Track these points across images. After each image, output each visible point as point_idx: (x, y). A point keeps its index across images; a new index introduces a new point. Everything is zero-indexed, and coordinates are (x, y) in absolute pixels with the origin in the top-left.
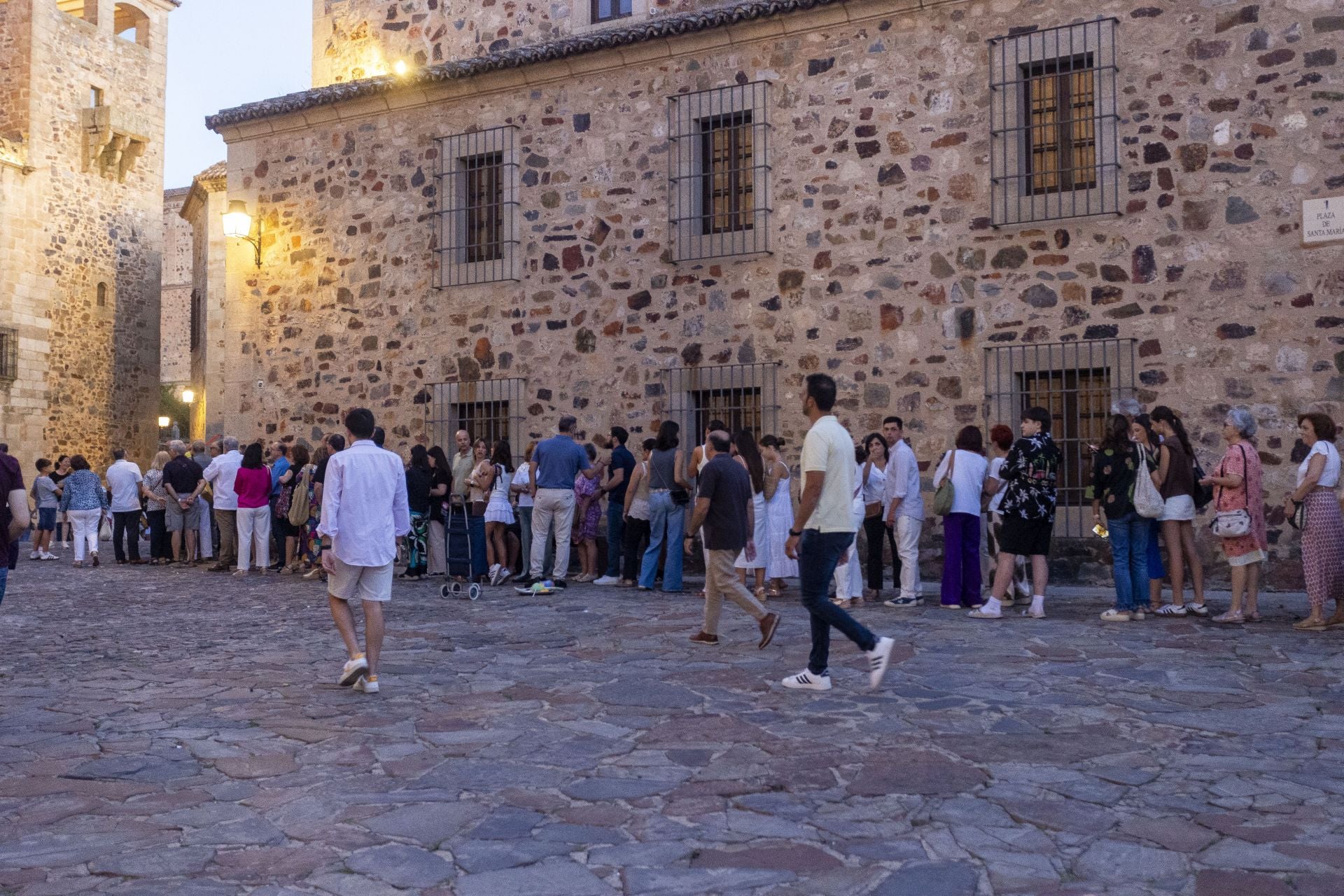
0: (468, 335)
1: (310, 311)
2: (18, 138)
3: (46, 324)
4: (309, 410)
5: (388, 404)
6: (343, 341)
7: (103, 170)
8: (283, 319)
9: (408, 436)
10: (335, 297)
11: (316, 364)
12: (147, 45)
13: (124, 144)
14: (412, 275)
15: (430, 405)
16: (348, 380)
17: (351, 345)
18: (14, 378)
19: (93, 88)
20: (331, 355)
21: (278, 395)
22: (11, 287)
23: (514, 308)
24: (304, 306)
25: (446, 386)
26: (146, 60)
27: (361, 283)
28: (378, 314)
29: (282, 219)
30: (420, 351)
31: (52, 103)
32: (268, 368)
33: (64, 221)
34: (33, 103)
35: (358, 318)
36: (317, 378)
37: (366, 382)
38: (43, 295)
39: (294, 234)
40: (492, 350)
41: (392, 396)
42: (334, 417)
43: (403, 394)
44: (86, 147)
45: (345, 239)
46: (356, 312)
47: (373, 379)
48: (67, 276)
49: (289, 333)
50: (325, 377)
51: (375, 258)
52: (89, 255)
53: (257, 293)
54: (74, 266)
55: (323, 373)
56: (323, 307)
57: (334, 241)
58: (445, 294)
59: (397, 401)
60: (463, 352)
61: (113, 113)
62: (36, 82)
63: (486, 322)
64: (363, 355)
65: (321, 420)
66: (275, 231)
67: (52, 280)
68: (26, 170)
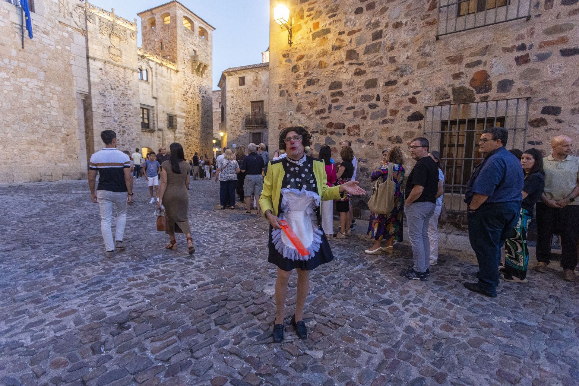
0: (464, 69)
1: (325, 67)
2: (174, 62)
3: (184, 114)
4: (324, 127)
5: (385, 122)
6: (350, 84)
7: (197, 73)
8: (306, 74)
9: (401, 142)
10: (344, 57)
11: (329, 100)
12: (207, 40)
13: (202, 66)
14: (410, 33)
15: (422, 122)
16: (353, 108)
17: (356, 86)
18: (176, 129)
19: (194, 50)
20: (341, 94)
21: (302, 119)
22: (174, 104)
23: (519, 43)
24: (321, 65)
25: (437, 109)
26: (207, 44)
27: (365, 45)
28: (378, 64)
29: (306, 13)
30: (416, 86)
31: (183, 53)
32: (296, 104)
33: (187, 87)
34: (178, 52)
35: (362, 68)
36: (330, 108)
37: (367, 109)
38: (183, 107)
39: (314, 21)
40: (490, 79)
41: (388, 117)
42: (341, 131)
43: (398, 115)
44: (192, 66)
45: (353, 18)
46: (361, 64)
47: (372, 106)
48: (189, 102)
49: (310, 83)
50: (335, 107)
51: (378, 26)
52: (194, 97)
53: (289, 61)
54: (191, 99)
55: (334, 105)
56: (335, 64)
57: (345, 20)
58: (443, 42)
59: (392, 120)
60: (457, 83)
61: (199, 57)
62: (178, 46)
63: (484, 58)
64: (365, 92)
65: (332, 133)
66: (302, 22)
67: (185, 103)
68: (177, 71)
